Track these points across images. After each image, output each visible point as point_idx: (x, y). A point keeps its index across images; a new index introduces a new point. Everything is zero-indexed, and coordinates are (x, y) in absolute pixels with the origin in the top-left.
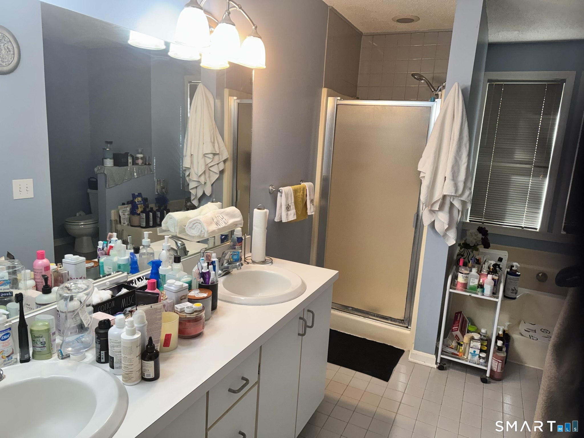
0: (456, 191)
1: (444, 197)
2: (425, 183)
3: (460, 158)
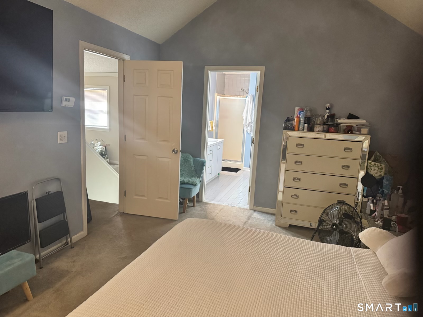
0: (252, 121)
1: (249, 123)
2: (244, 119)
3: (252, 113)
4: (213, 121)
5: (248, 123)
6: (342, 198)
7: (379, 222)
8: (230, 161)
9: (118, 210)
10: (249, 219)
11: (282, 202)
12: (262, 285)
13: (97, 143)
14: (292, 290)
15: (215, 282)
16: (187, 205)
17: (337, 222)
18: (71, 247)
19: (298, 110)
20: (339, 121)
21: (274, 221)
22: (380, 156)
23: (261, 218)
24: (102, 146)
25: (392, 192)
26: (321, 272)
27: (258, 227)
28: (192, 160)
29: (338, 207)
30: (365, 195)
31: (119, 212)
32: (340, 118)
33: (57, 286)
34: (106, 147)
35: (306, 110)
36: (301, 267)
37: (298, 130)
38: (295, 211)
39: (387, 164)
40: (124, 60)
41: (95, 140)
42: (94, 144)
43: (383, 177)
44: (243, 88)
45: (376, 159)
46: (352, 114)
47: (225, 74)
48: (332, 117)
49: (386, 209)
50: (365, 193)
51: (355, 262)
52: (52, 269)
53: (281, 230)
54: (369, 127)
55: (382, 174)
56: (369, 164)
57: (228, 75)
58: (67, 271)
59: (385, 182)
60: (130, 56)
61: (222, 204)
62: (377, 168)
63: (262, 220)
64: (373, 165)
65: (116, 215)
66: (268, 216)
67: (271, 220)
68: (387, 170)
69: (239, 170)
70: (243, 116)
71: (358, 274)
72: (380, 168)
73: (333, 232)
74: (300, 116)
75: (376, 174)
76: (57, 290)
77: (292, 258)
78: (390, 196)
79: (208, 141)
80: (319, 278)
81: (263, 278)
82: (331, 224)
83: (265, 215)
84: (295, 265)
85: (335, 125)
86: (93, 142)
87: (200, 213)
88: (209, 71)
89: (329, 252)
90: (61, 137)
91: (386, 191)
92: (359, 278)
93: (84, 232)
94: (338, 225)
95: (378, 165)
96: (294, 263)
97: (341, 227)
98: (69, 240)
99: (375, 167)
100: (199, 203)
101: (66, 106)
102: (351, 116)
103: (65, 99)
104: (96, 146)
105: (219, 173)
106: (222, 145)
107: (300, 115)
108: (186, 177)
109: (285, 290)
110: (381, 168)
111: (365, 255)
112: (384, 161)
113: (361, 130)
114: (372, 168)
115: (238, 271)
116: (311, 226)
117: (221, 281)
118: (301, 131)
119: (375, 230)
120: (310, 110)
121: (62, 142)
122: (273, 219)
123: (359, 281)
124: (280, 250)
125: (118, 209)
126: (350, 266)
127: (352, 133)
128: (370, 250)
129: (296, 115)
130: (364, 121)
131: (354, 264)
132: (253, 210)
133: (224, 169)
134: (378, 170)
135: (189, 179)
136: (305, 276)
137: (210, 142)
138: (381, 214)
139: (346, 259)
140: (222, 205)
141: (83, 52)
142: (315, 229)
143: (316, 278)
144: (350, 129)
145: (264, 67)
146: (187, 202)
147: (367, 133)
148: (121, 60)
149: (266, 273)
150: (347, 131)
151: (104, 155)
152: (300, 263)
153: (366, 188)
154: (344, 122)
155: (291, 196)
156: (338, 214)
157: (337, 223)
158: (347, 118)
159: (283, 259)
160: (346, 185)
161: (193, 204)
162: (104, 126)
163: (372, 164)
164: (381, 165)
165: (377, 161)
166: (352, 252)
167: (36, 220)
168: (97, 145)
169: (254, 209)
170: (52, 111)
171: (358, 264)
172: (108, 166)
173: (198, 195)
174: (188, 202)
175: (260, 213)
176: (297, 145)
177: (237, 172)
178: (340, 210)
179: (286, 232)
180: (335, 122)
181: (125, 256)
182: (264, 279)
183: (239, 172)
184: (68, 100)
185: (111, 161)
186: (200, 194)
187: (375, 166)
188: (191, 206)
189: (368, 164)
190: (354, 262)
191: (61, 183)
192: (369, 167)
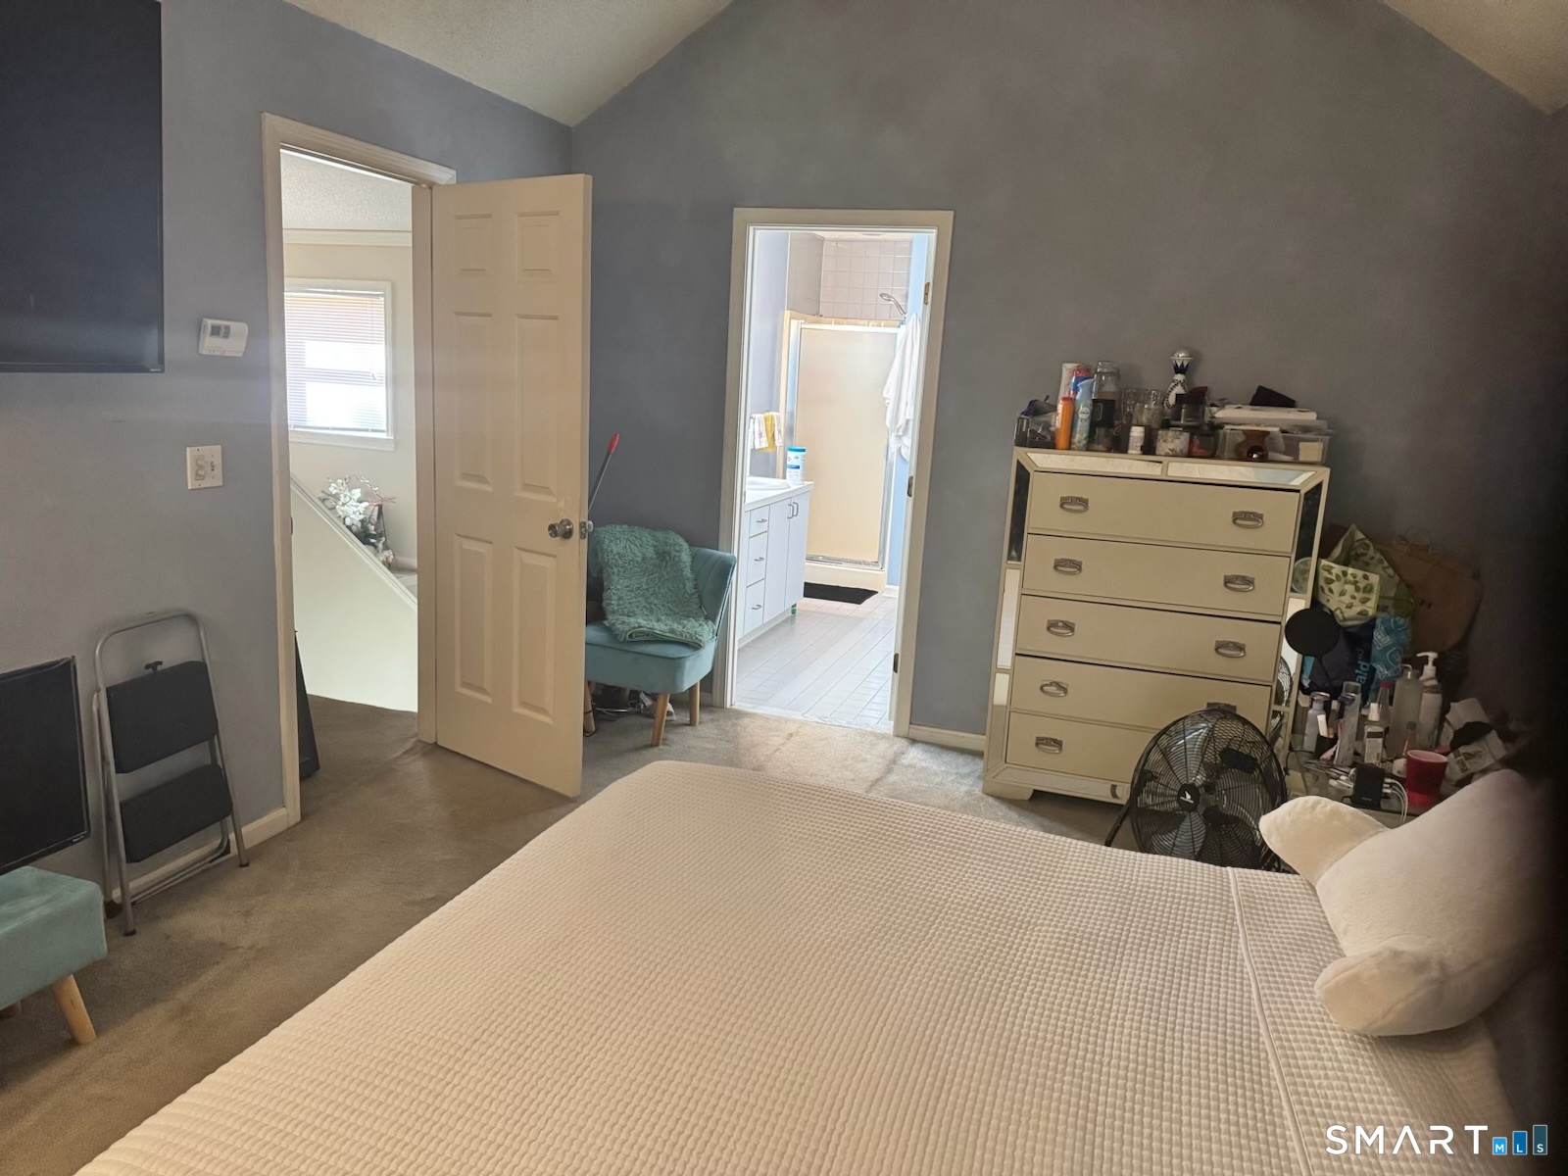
2: (892, 408)
4: (774, 414)
5: (901, 422)
6: (1223, 695)
7: (1345, 782)
8: (839, 561)
9: (416, 735)
10: (889, 771)
11: (1010, 709)
12: (893, 989)
13: (347, 493)
14: (996, 1008)
15: (726, 980)
16: (666, 718)
17: (1199, 779)
18: (238, 863)
19: (1072, 372)
20: (1221, 414)
21: (979, 777)
22: (1368, 546)
23: (935, 767)
24: (366, 504)
25: (1402, 673)
26: (1109, 950)
27: (920, 800)
28: (686, 557)
29: (1204, 728)
30: (1306, 683)
31: (420, 741)
32: (1222, 404)
33: (183, 995)
34: (380, 507)
35: (1100, 374)
36: (1040, 931)
37: (1069, 448)
38: (1055, 741)
39: (1390, 571)
40: (431, 186)
41: (340, 481)
42: (336, 497)
43: (1374, 619)
44: (889, 293)
45: (1353, 553)
46: (1268, 387)
47: (823, 240)
48: (1195, 398)
49: (1372, 735)
50: (1305, 676)
51: (1238, 917)
52: (168, 937)
53: (1002, 810)
54: (1327, 438)
55: (1370, 607)
56: (1324, 574)
57: (834, 244)
58: (222, 944)
59: (1380, 638)
60: (454, 172)
61: (798, 716)
62: (1353, 587)
63: (936, 774)
64: (1337, 575)
65: (407, 752)
66: (961, 759)
67: (969, 775)
68: (1392, 594)
69: (867, 594)
70: (885, 395)
71: (1243, 960)
72: (1361, 585)
73: (1183, 818)
74: (1078, 397)
75: (1347, 607)
76: (184, 1010)
77: (1011, 902)
78: (1392, 687)
79: (747, 487)
80: (1099, 970)
81: (900, 967)
82: (1178, 787)
83: (947, 757)
84: (1020, 927)
85: (1206, 428)
86: (331, 489)
87: (713, 747)
88: (751, 228)
89: (1149, 882)
90: (200, 467)
91: (1382, 672)
92: (1242, 972)
93: (286, 813)
94: (1202, 791)
95: (1354, 576)
96: (1016, 920)
97: (1212, 799)
98: (232, 837)
99: (1346, 583)
100: (711, 712)
101: (217, 353)
102: (1266, 398)
103: (213, 327)
104: (343, 504)
105: (794, 606)
106: (804, 504)
107: (1076, 390)
108: (663, 618)
109: (971, 1009)
110: (1365, 588)
111: (1277, 896)
112: (1381, 562)
113: (1298, 449)
114: (1335, 586)
115: (812, 941)
116: (1114, 795)
117: (750, 975)
118: (1080, 450)
119: (1314, 806)
120: (1117, 375)
121: (204, 484)
122: (975, 771)
123: (1242, 984)
124: (972, 873)
125: (416, 730)
126: (1216, 932)
127: (1263, 459)
128: (1296, 876)
129: (1063, 393)
130: (1311, 416)
131: (1232, 925)
132: (907, 738)
133: (813, 590)
134: (1356, 594)
135: (675, 626)
136: (1051, 963)
137: (753, 490)
138: (1356, 753)
139: (1207, 908)
140: (795, 721)
141: (278, 156)
142: (1122, 805)
143: (1088, 970)
144: (1257, 444)
145: (952, 213)
146: (665, 705)
147: (1320, 459)
148: (424, 186)
149: (910, 950)
150: (1245, 454)
151: (374, 537)
152: (1038, 918)
153: (1310, 661)
154: (1239, 417)
155: (1042, 688)
156: (1203, 751)
157: (1199, 783)
158: (1251, 404)
159: (981, 904)
160: (1240, 648)
161: (688, 714)
162: (373, 431)
163: (1333, 571)
164: (1366, 577)
165: (1353, 562)
166: (1232, 885)
167: (108, 764)
168: (348, 499)
169: (911, 736)
170: (163, 371)
171: (1248, 923)
172: (383, 577)
173: (708, 682)
174: (670, 707)
175: (932, 749)
176: (1064, 502)
177: (859, 603)
178: (1210, 737)
179: (1020, 815)
180: (1207, 419)
181: (432, 895)
182: (902, 971)
183: (868, 602)
184: (223, 330)
185: (398, 558)
186: (717, 681)
187: (1343, 579)
188: (681, 722)
189: (1321, 570)
190: (1233, 919)
191: (202, 634)
192: (1322, 582)
